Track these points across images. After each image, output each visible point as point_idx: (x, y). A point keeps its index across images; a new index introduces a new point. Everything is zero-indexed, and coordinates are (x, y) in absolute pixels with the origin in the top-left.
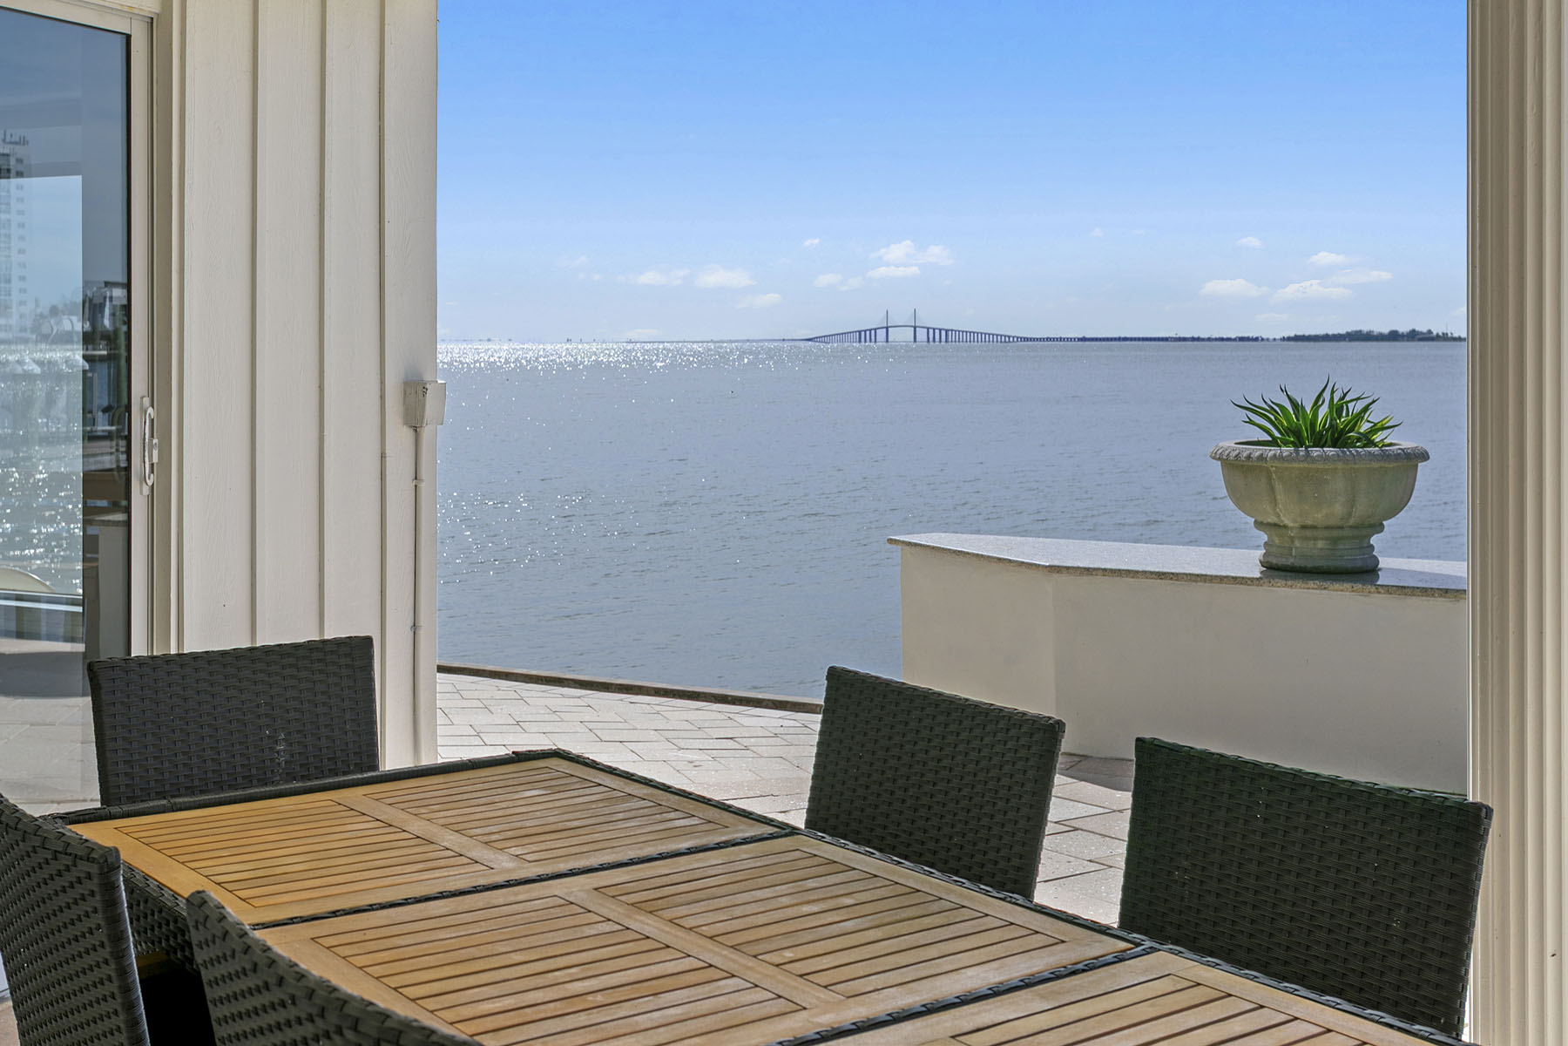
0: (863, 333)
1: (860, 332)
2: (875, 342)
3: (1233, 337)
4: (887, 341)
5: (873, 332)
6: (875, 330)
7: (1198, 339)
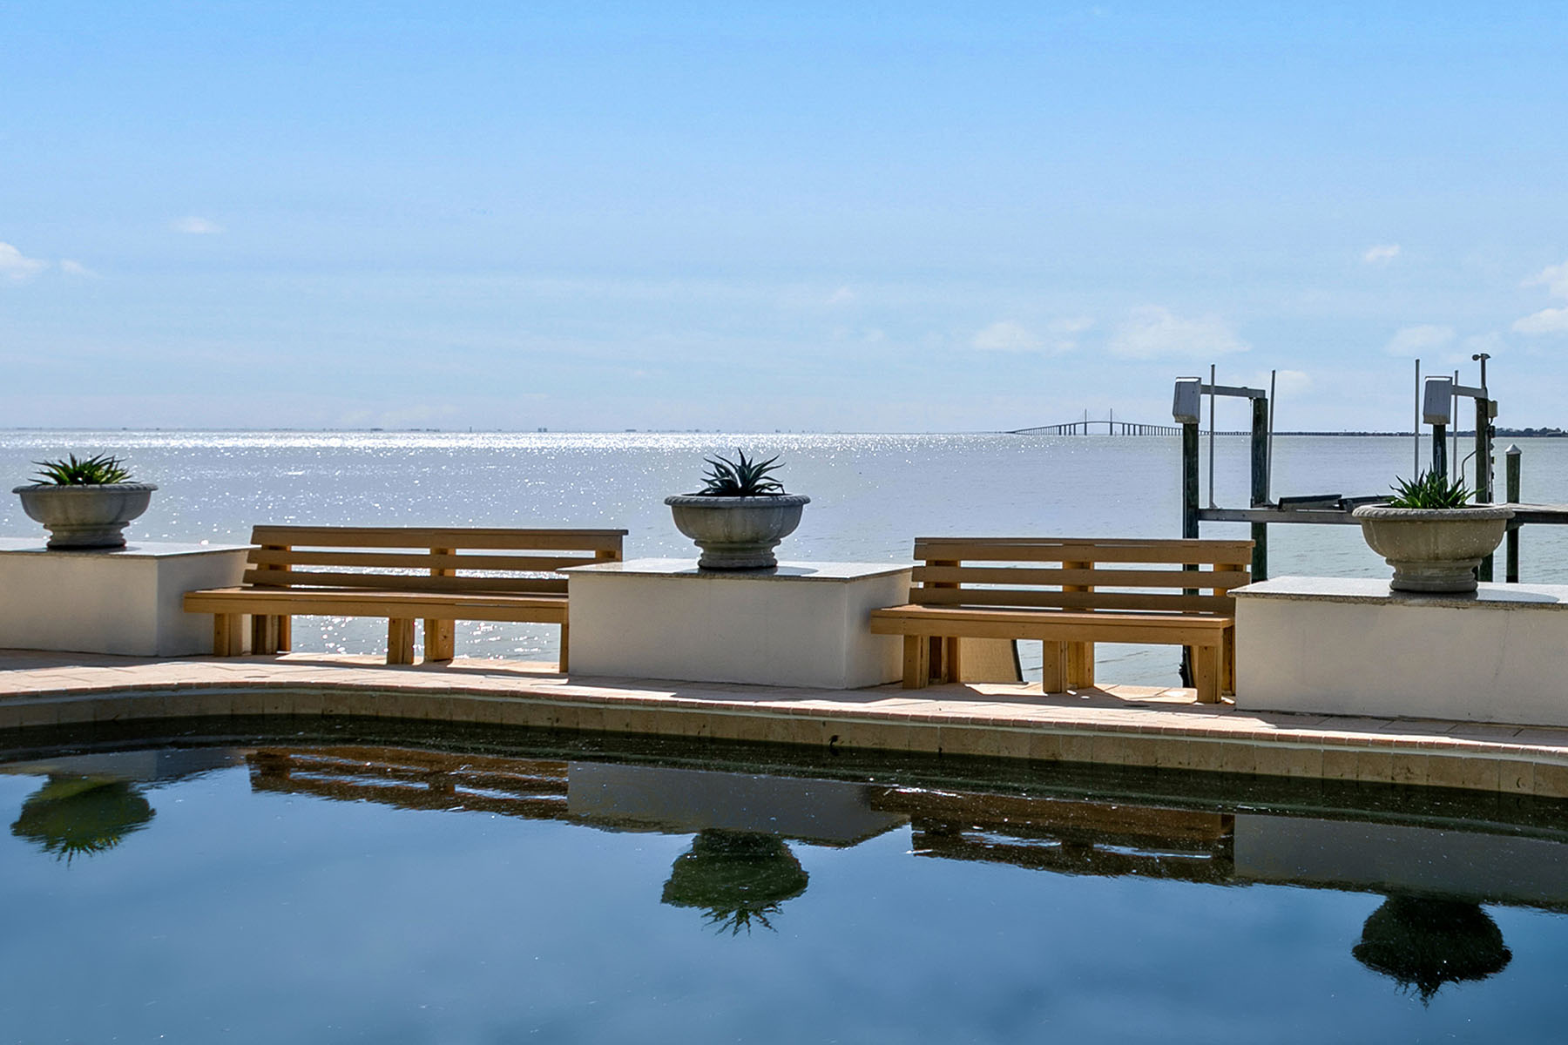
0: (1063, 427)
1: (1060, 427)
2: (1075, 434)
3: (1394, 433)
4: (1086, 434)
5: (1072, 426)
6: (1075, 425)
7: (1365, 434)
